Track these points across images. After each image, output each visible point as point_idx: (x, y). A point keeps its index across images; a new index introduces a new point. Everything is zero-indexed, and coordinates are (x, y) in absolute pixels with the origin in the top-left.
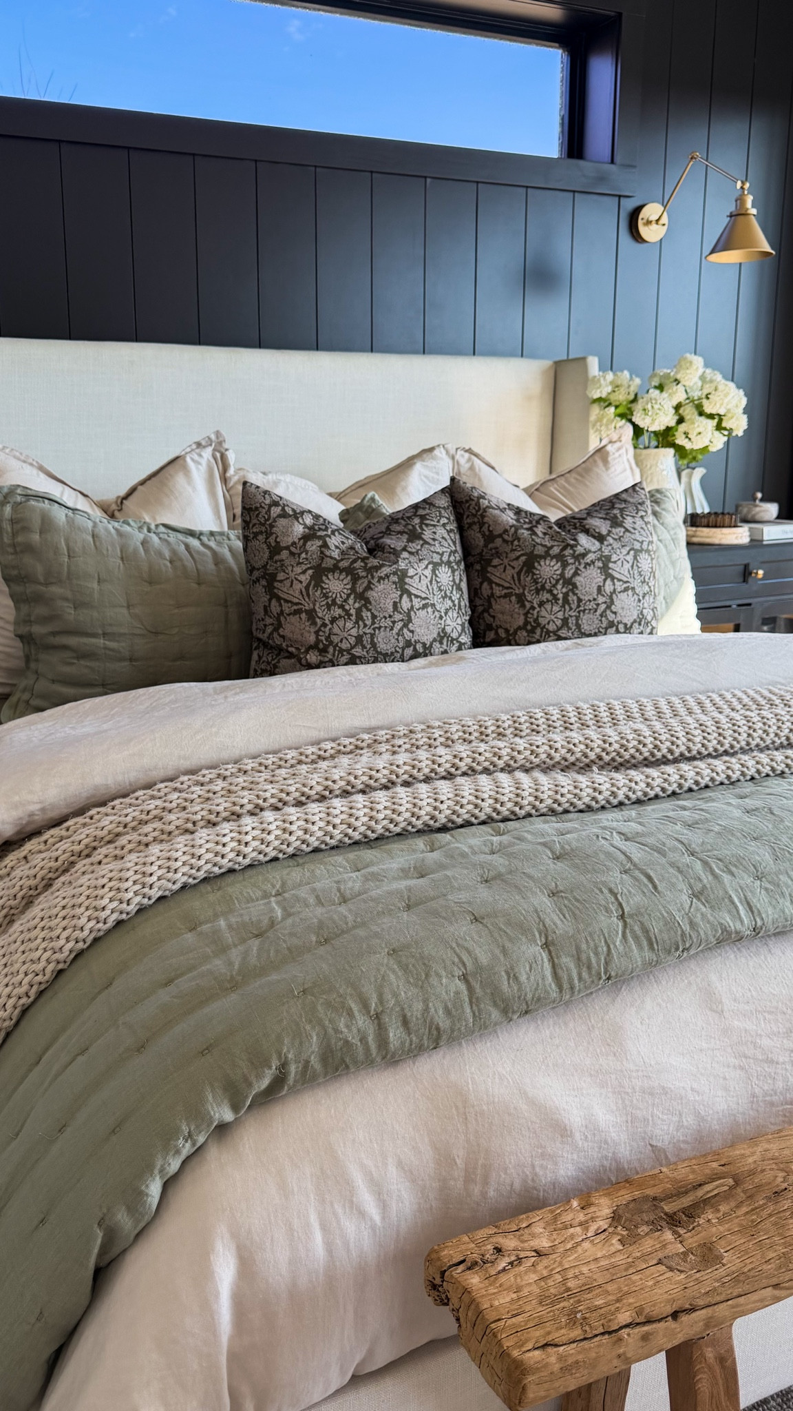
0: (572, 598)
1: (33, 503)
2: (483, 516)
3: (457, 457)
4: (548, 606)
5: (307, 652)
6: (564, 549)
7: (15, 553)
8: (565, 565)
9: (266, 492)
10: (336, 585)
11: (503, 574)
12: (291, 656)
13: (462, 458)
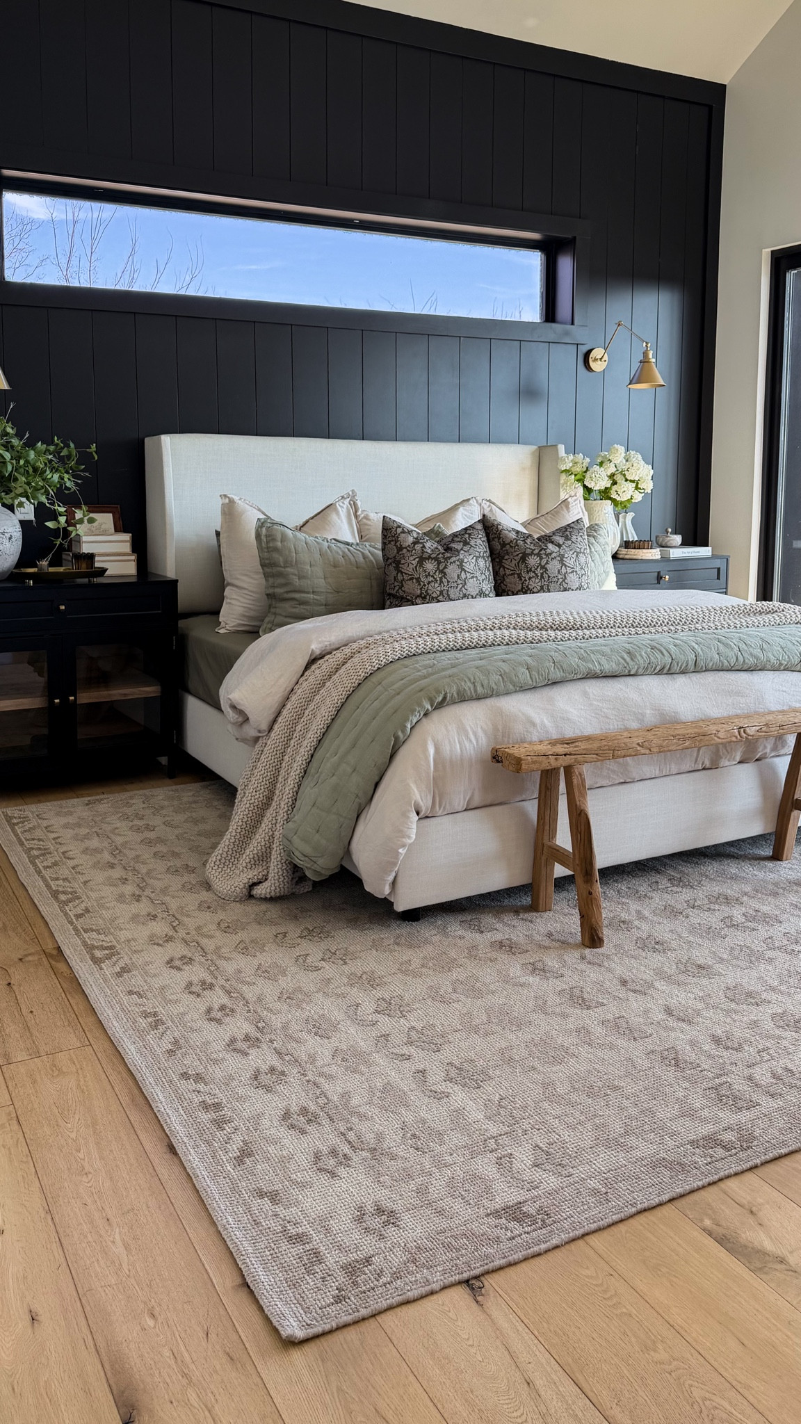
0: (545, 575)
1: (275, 527)
2: (500, 534)
3: (482, 505)
4: (533, 579)
5: (416, 598)
6: (541, 550)
7: (268, 552)
8: (541, 559)
9: (394, 521)
10: (430, 566)
11: (510, 563)
12: (408, 600)
13: (486, 505)
